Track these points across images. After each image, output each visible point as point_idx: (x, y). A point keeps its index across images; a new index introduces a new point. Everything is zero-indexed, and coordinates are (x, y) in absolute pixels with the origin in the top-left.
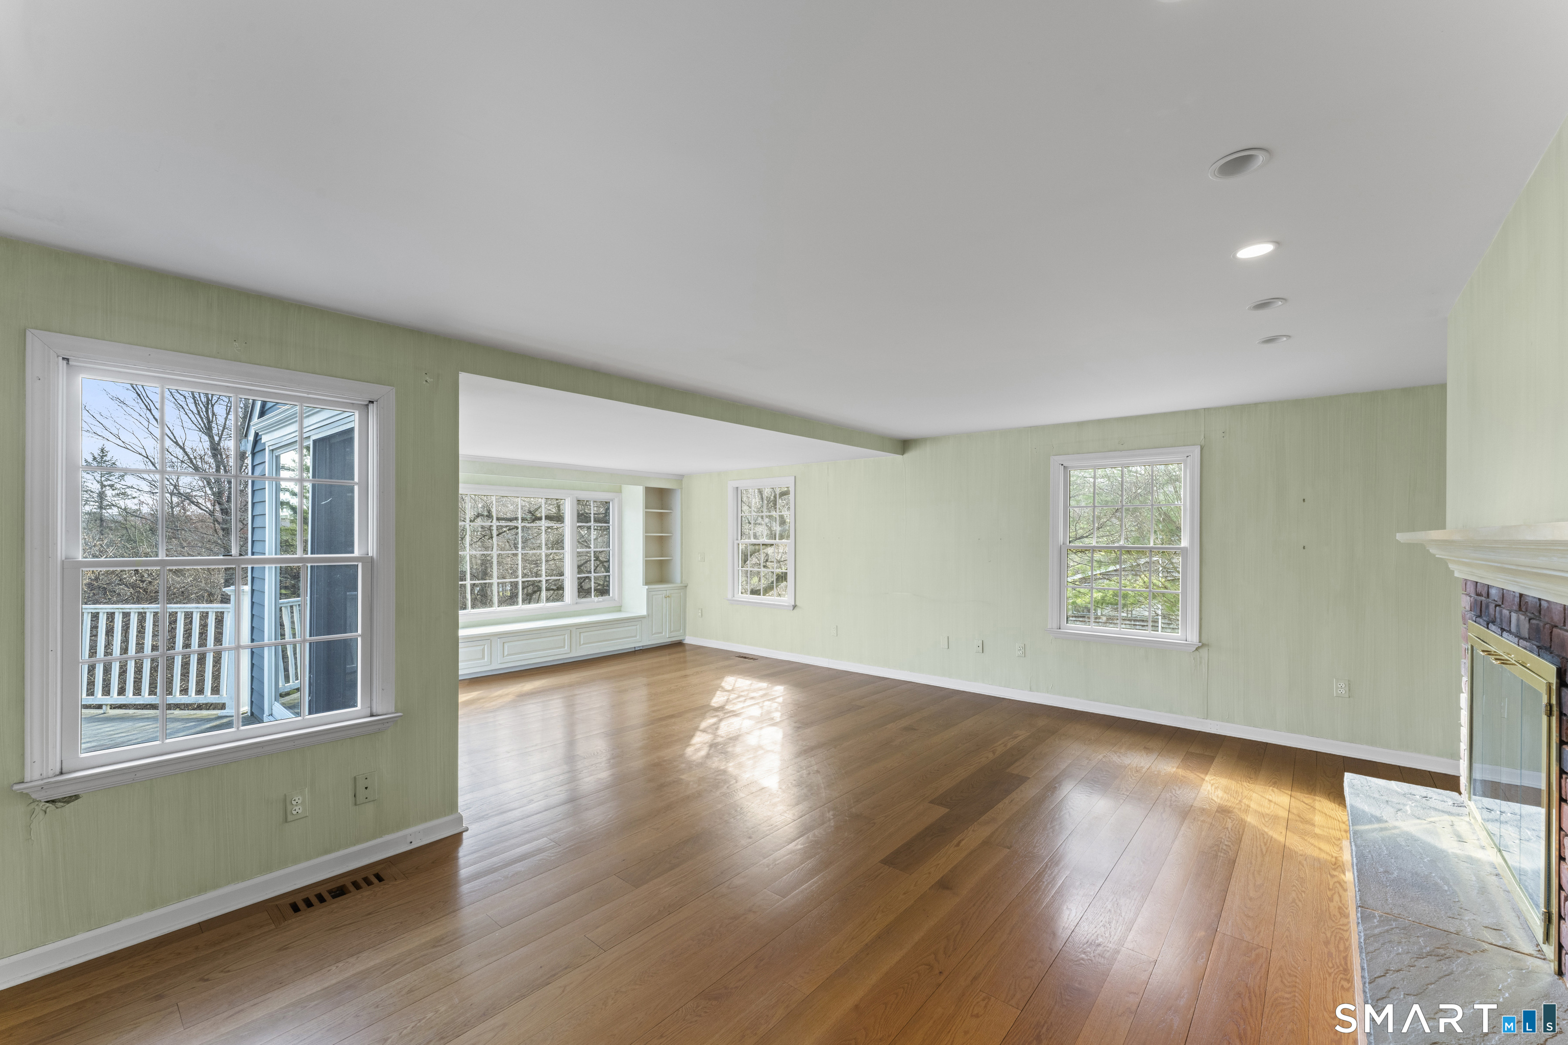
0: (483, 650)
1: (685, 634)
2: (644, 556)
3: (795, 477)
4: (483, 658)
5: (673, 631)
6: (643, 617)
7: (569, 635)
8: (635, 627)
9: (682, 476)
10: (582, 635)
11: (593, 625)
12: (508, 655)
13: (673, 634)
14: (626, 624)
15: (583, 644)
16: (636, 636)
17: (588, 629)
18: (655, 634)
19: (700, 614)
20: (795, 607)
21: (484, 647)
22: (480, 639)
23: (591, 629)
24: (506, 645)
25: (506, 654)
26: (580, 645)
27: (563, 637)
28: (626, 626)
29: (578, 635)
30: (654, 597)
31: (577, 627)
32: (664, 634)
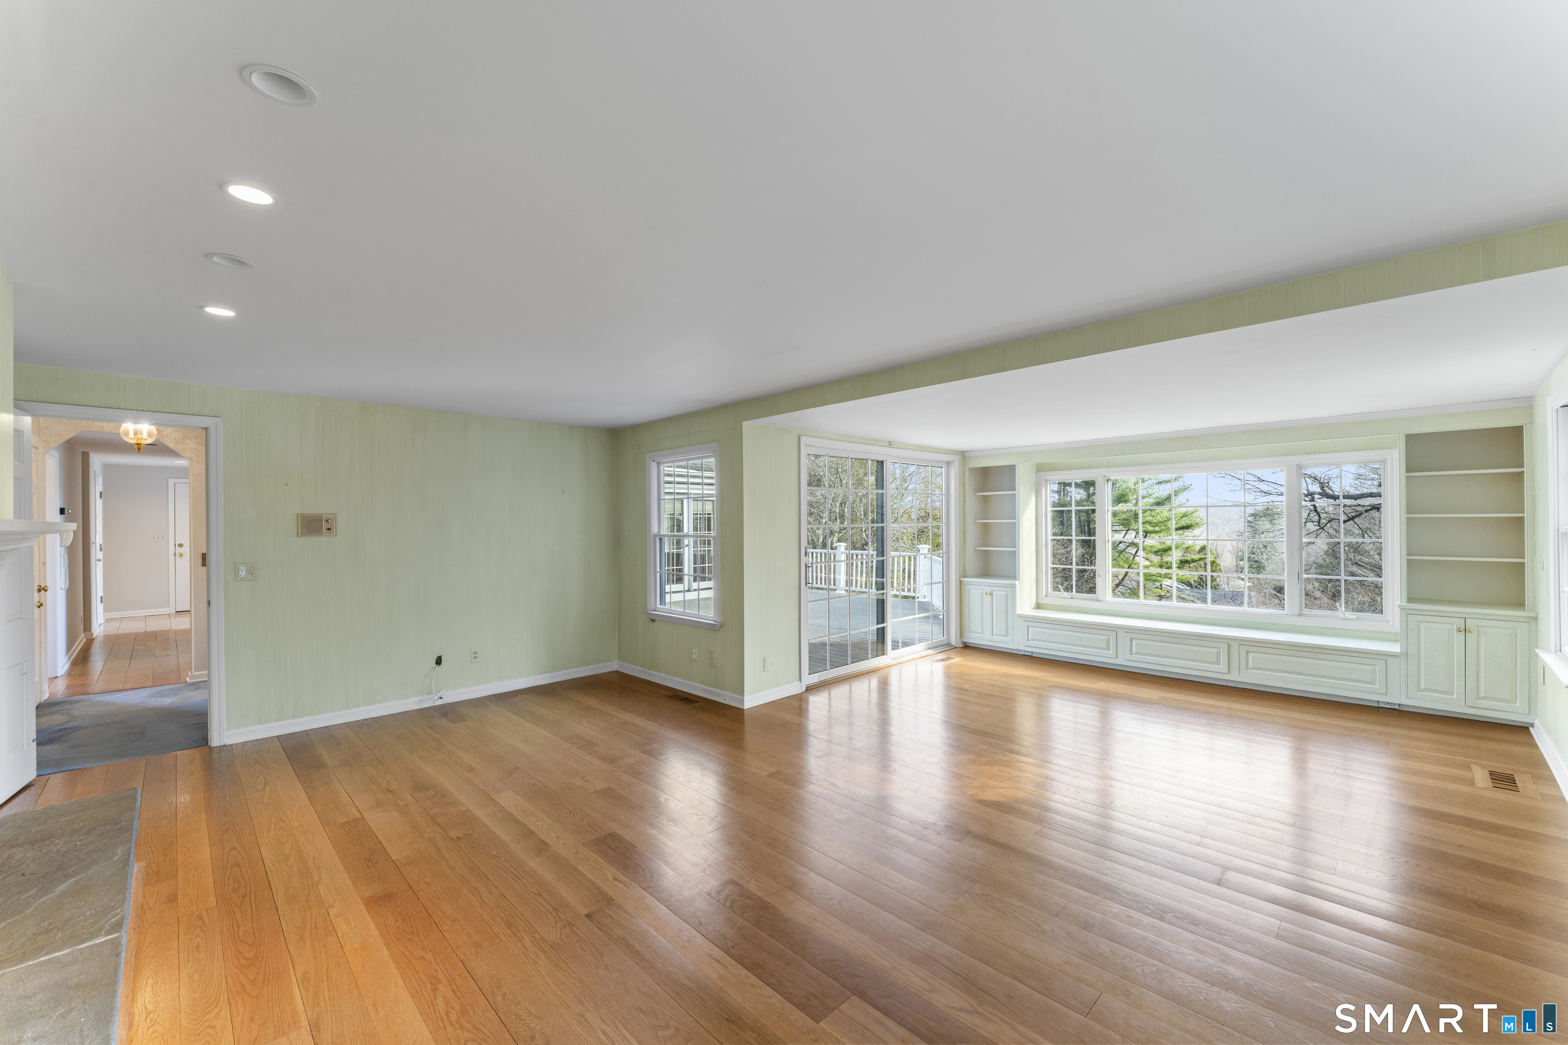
0: (1108, 641)
1: (1531, 714)
2: (1404, 552)
4: (1108, 648)
5: (1486, 698)
6: (1392, 656)
7: (1227, 650)
8: (1370, 668)
9: (1529, 398)
10: (1251, 655)
11: (1272, 646)
13: (1485, 703)
14: (1347, 659)
15: (1253, 669)
16: (1373, 684)
17: (1261, 650)
18: (1425, 690)
19: (1543, 678)
21: (1110, 638)
22: (1104, 628)
23: (1269, 650)
24: (1134, 642)
25: (1134, 651)
26: (1247, 668)
27: (1217, 650)
28: (1345, 660)
29: (1243, 654)
30: (1423, 626)
31: (1241, 643)
32: (1455, 697)
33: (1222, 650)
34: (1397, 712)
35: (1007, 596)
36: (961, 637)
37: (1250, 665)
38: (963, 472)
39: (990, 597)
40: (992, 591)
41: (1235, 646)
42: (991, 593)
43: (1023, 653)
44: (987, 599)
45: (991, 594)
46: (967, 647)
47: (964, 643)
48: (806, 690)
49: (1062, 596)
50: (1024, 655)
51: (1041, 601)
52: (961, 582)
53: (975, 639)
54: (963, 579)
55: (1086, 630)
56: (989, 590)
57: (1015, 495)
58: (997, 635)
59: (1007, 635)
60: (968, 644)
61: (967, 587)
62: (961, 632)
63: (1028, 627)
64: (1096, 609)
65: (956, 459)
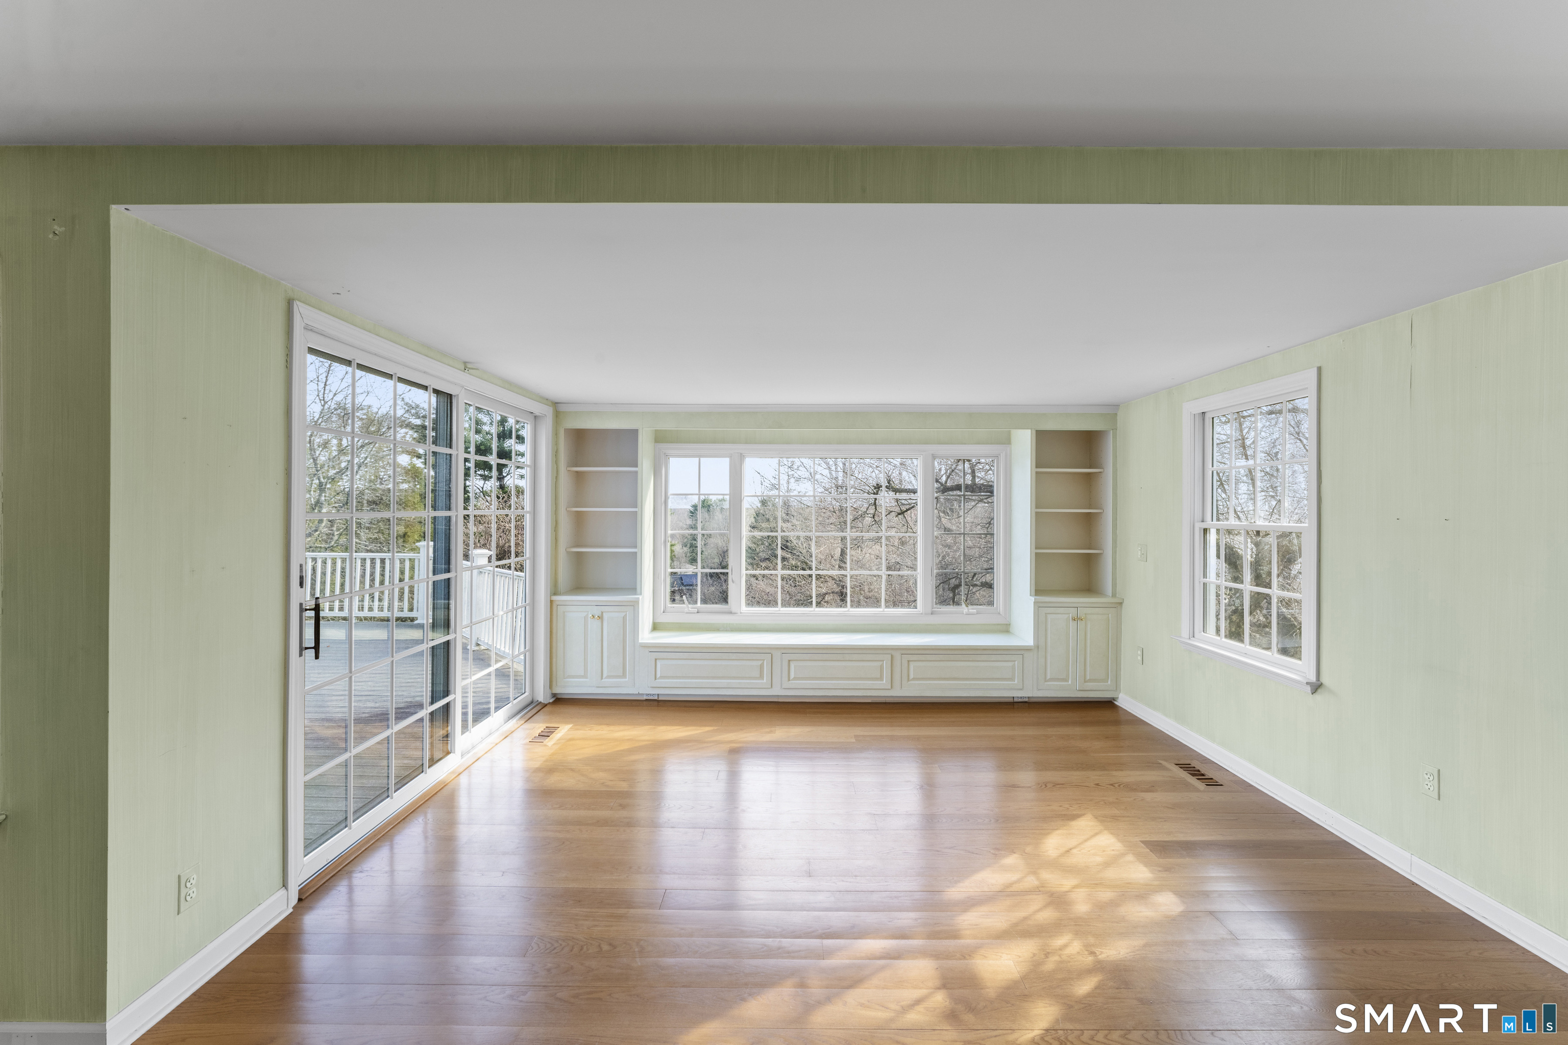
0: (762, 666)
1: (1117, 688)
2: (1034, 546)
3: (1319, 369)
4: (761, 677)
5: (1090, 681)
6: (1027, 649)
7: (890, 662)
8: (1010, 664)
9: (1117, 406)
10: (912, 665)
11: (932, 652)
12: (795, 679)
13: (1090, 685)
14: (993, 658)
15: (914, 679)
16: (1012, 679)
17: (921, 658)
18: (1052, 680)
19: (1140, 658)
20: (1316, 687)
21: (763, 663)
22: (757, 651)
23: (929, 657)
24: (792, 665)
25: (792, 676)
26: (908, 680)
27: (879, 664)
28: (992, 660)
29: (905, 664)
30: (1049, 616)
31: (903, 652)
32: (1070, 682)
33: (886, 663)
34: (1027, 704)
35: (624, 618)
36: (551, 687)
37: (912, 676)
38: (556, 434)
39: (598, 622)
40: (602, 613)
41: (897, 655)
42: (600, 616)
43: (645, 698)
44: (594, 625)
45: (601, 618)
46: (559, 701)
47: (554, 695)
48: (300, 900)
49: (686, 610)
50: (647, 700)
51: (659, 620)
52: (551, 601)
53: (572, 687)
54: (555, 598)
55: (734, 656)
56: (597, 611)
57: (636, 472)
58: (608, 677)
59: (624, 676)
60: (559, 697)
61: (561, 609)
62: (551, 679)
63: (656, 660)
64: (729, 624)
65: (548, 411)
